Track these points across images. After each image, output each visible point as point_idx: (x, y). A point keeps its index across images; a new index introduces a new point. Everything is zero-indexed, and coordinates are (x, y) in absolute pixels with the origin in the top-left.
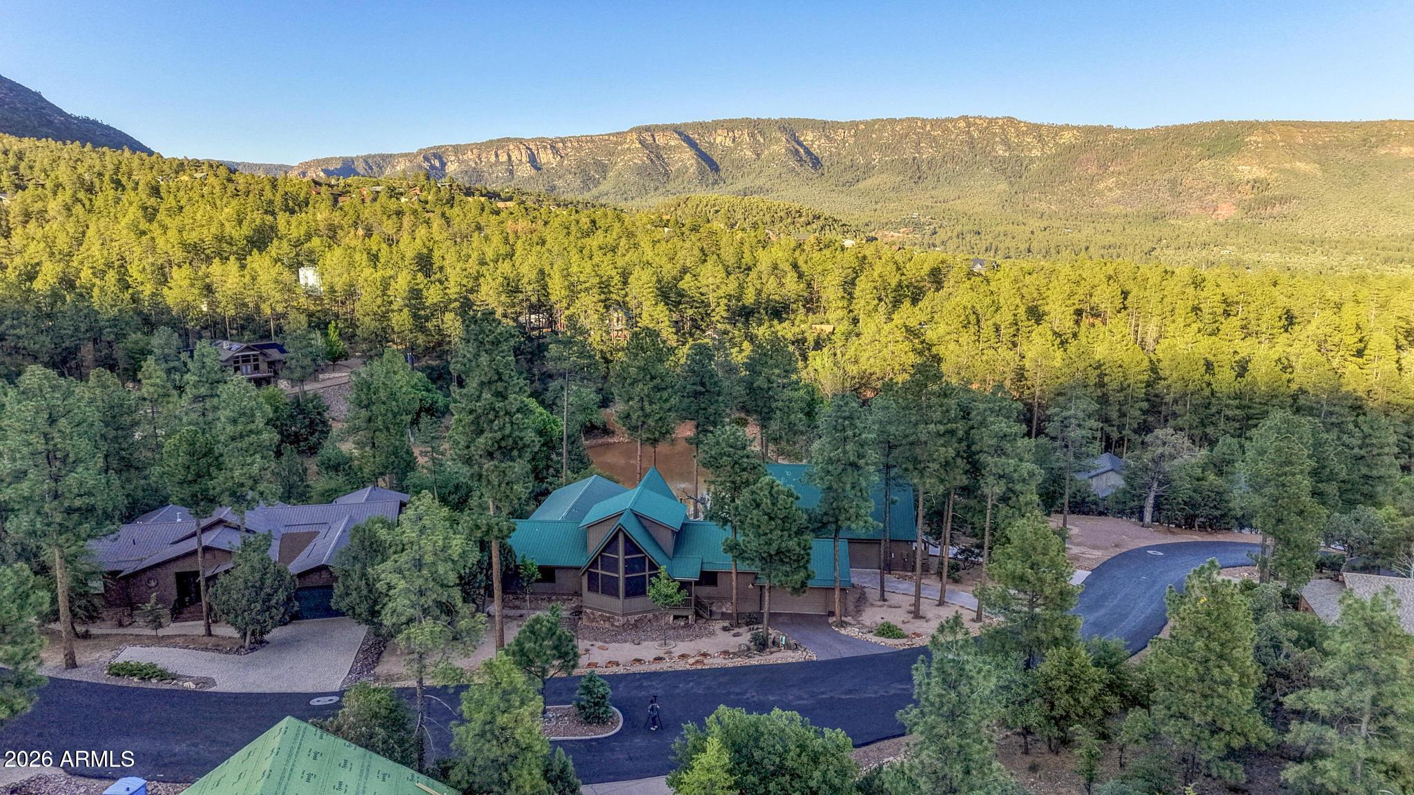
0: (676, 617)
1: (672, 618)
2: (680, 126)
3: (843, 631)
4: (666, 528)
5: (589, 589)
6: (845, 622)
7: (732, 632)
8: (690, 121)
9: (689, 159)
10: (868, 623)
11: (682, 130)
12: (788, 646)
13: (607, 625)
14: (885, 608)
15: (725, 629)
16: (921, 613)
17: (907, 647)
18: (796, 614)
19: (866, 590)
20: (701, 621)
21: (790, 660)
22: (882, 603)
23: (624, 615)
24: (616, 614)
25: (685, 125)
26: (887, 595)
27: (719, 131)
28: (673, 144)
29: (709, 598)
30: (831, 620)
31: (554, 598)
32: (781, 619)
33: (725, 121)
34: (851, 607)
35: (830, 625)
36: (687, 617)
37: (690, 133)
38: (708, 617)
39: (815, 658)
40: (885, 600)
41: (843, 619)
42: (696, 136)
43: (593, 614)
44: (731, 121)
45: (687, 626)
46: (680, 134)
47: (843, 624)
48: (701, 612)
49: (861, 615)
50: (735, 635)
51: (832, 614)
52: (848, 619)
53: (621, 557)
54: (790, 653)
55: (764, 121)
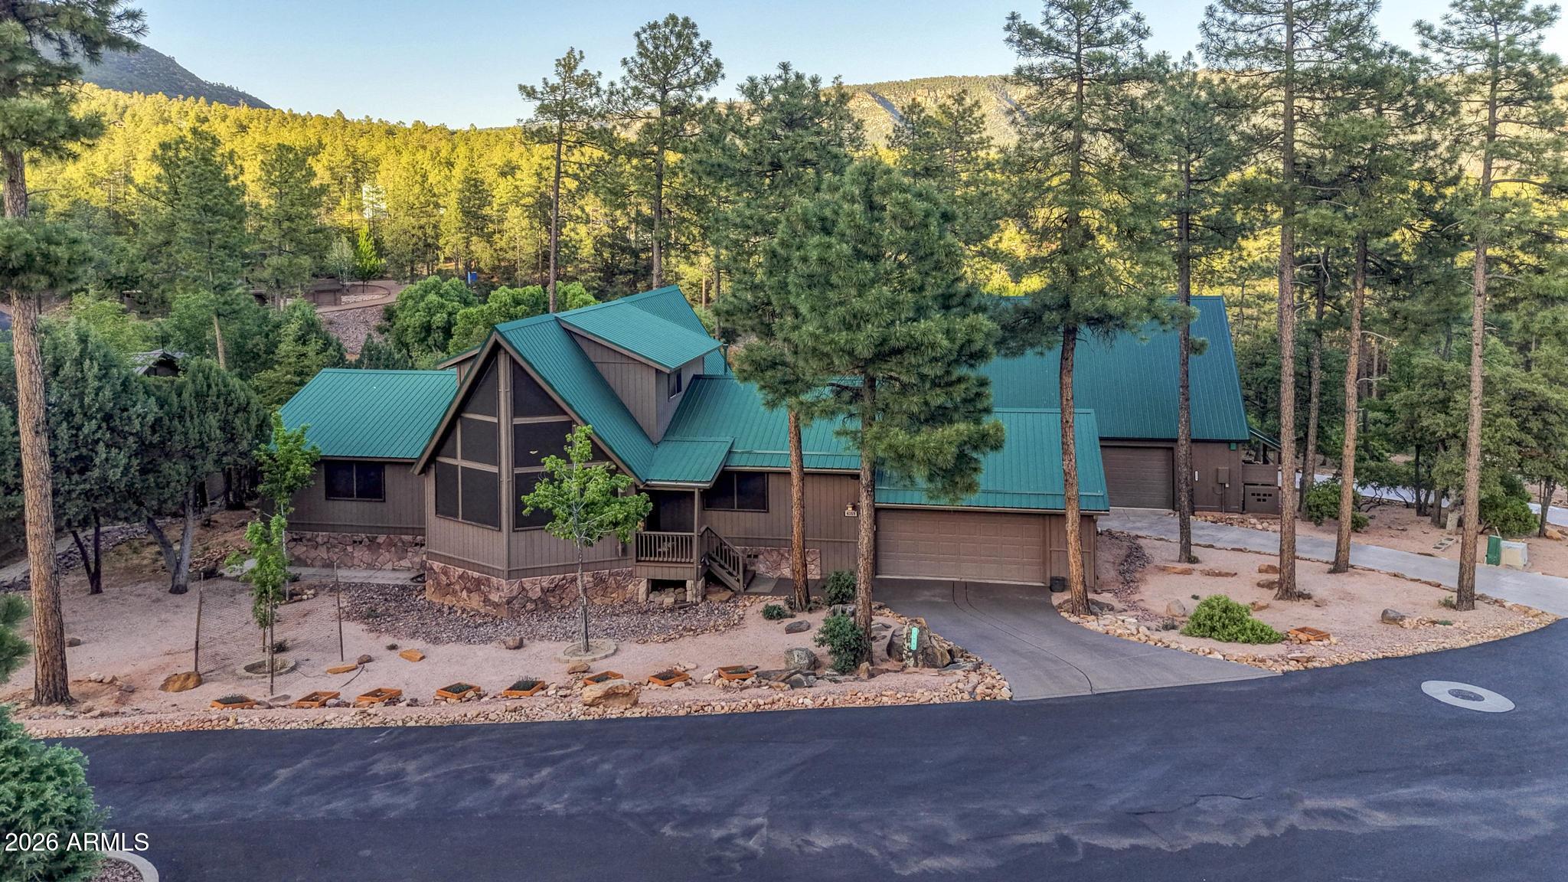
0: (657, 586)
1: (643, 587)
2: (875, 86)
3: (1092, 624)
4: (643, 364)
5: (438, 511)
6: (1096, 603)
7: (788, 622)
8: (885, 81)
9: (884, 122)
10: (1158, 606)
11: (876, 91)
12: (927, 658)
13: (475, 602)
14: (1196, 576)
15: (772, 614)
16: (1299, 588)
17: (1293, 666)
18: (966, 585)
19: (1141, 542)
20: (717, 597)
21: (923, 697)
22: (1187, 566)
23: (510, 575)
24: (496, 573)
25: (880, 85)
26: (1196, 551)
27: (919, 91)
28: (866, 106)
29: (747, 541)
30: (1057, 598)
31: (381, 539)
32: (926, 595)
33: (925, 80)
34: (1109, 573)
35: (1056, 610)
36: (681, 584)
37: (886, 94)
38: (738, 586)
39: (1005, 694)
40: (1193, 560)
41: (1090, 596)
42: (893, 97)
43: (445, 573)
44: (933, 80)
45: (681, 606)
46: (874, 95)
47: (1088, 607)
48: (722, 574)
49: (1137, 590)
50: (790, 630)
51: (1059, 584)
52: (1106, 598)
53: (504, 420)
54: (929, 676)
55: (970, 79)
